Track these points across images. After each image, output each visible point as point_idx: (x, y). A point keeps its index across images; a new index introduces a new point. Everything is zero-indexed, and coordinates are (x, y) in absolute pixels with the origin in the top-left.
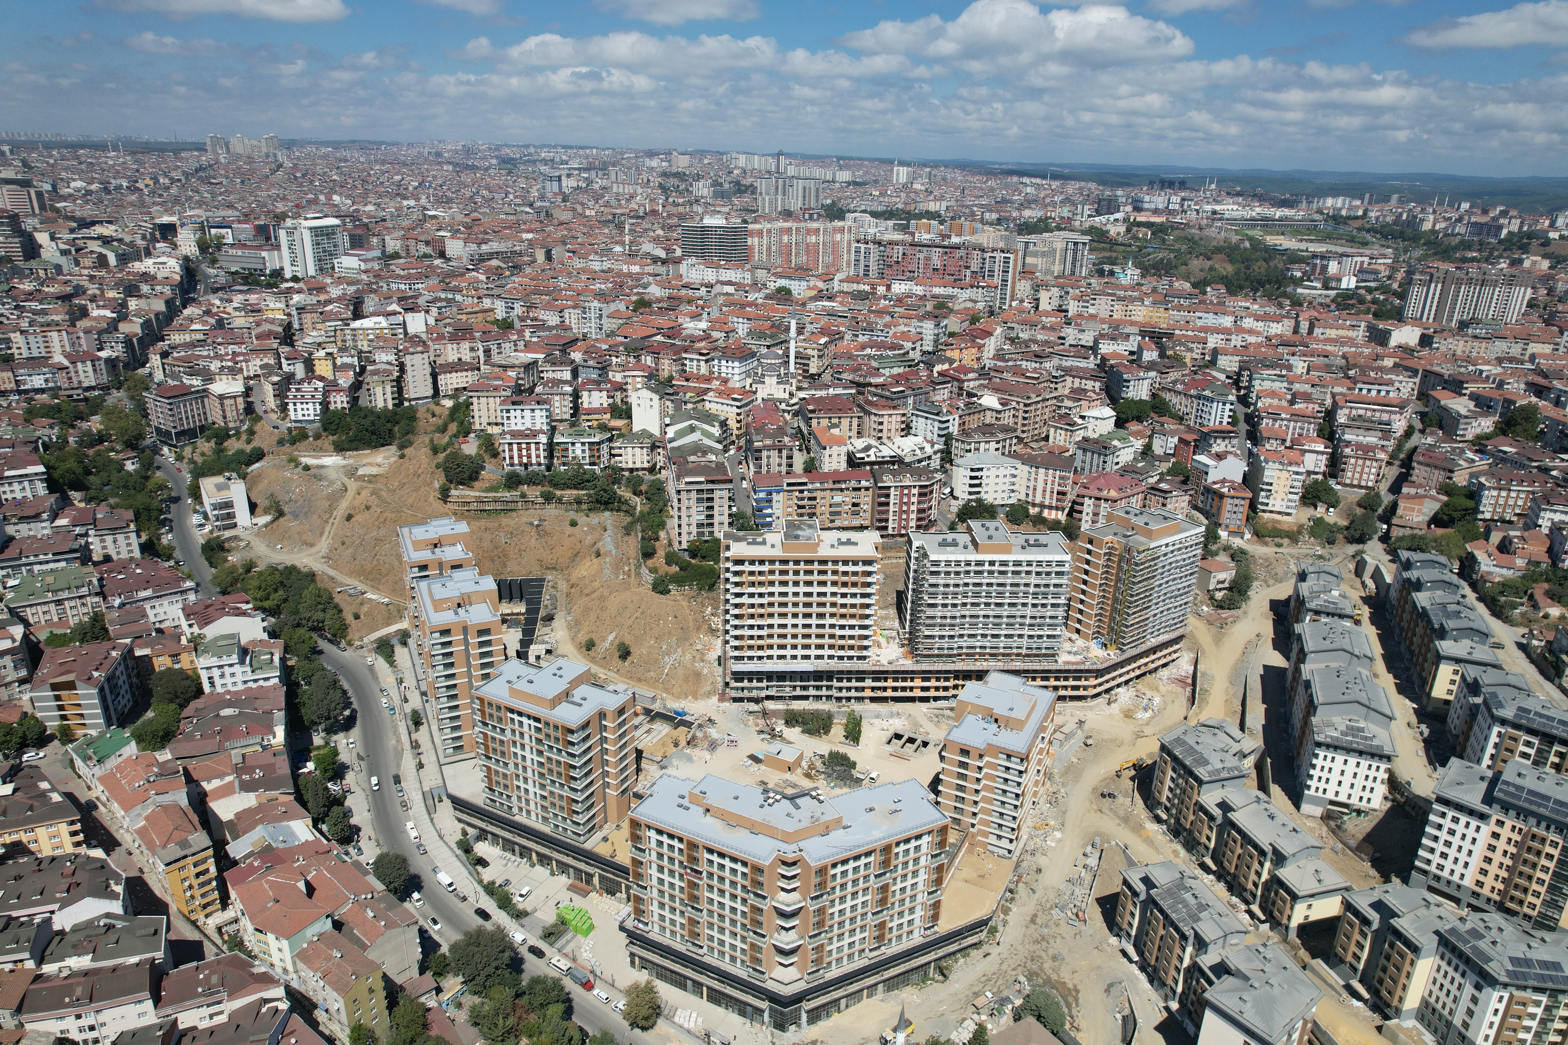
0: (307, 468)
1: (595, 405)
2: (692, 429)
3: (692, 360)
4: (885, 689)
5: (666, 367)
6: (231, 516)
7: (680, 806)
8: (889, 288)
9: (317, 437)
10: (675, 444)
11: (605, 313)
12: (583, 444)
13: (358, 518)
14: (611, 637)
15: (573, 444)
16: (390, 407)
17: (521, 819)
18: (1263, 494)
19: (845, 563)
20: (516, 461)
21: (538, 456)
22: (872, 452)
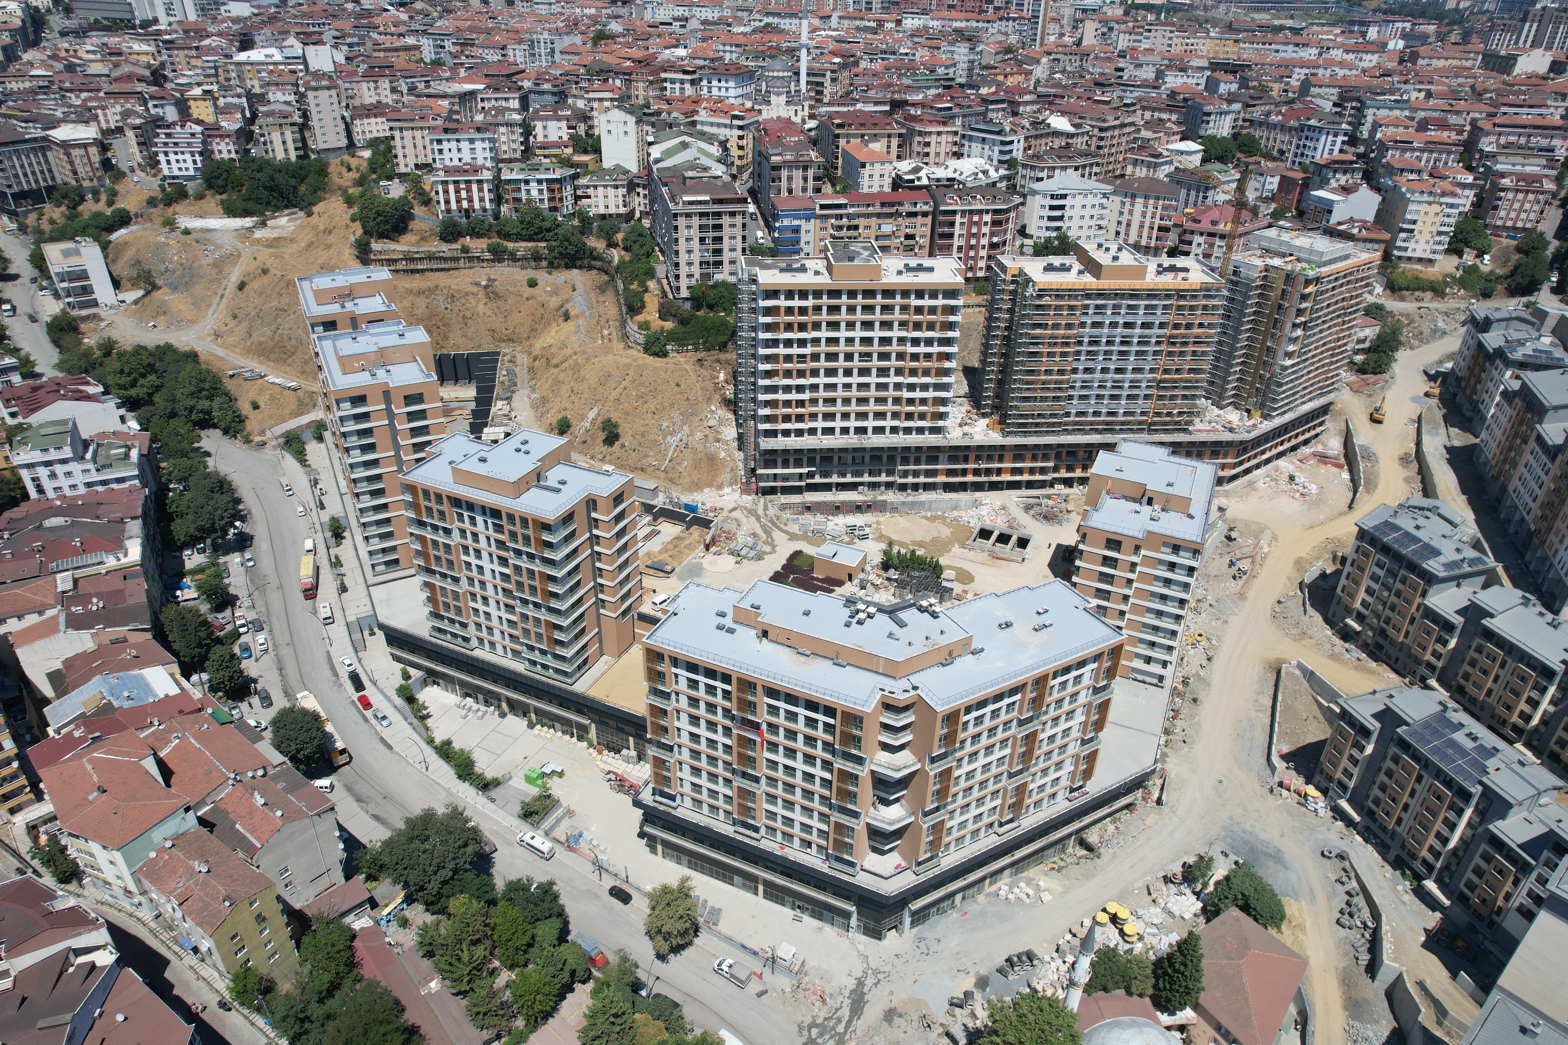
0: (187, 232)
1: (553, 137)
2: (685, 146)
3: (673, 81)
4: (964, 472)
5: (641, 93)
6: (87, 290)
7: (720, 627)
8: (899, 22)
9: (200, 197)
10: (661, 165)
11: (558, 47)
12: (540, 181)
13: (254, 285)
14: (592, 415)
15: (527, 182)
16: (293, 159)
17: (482, 654)
18: (1403, 235)
19: (920, 294)
20: (454, 206)
21: (482, 200)
22: (922, 174)
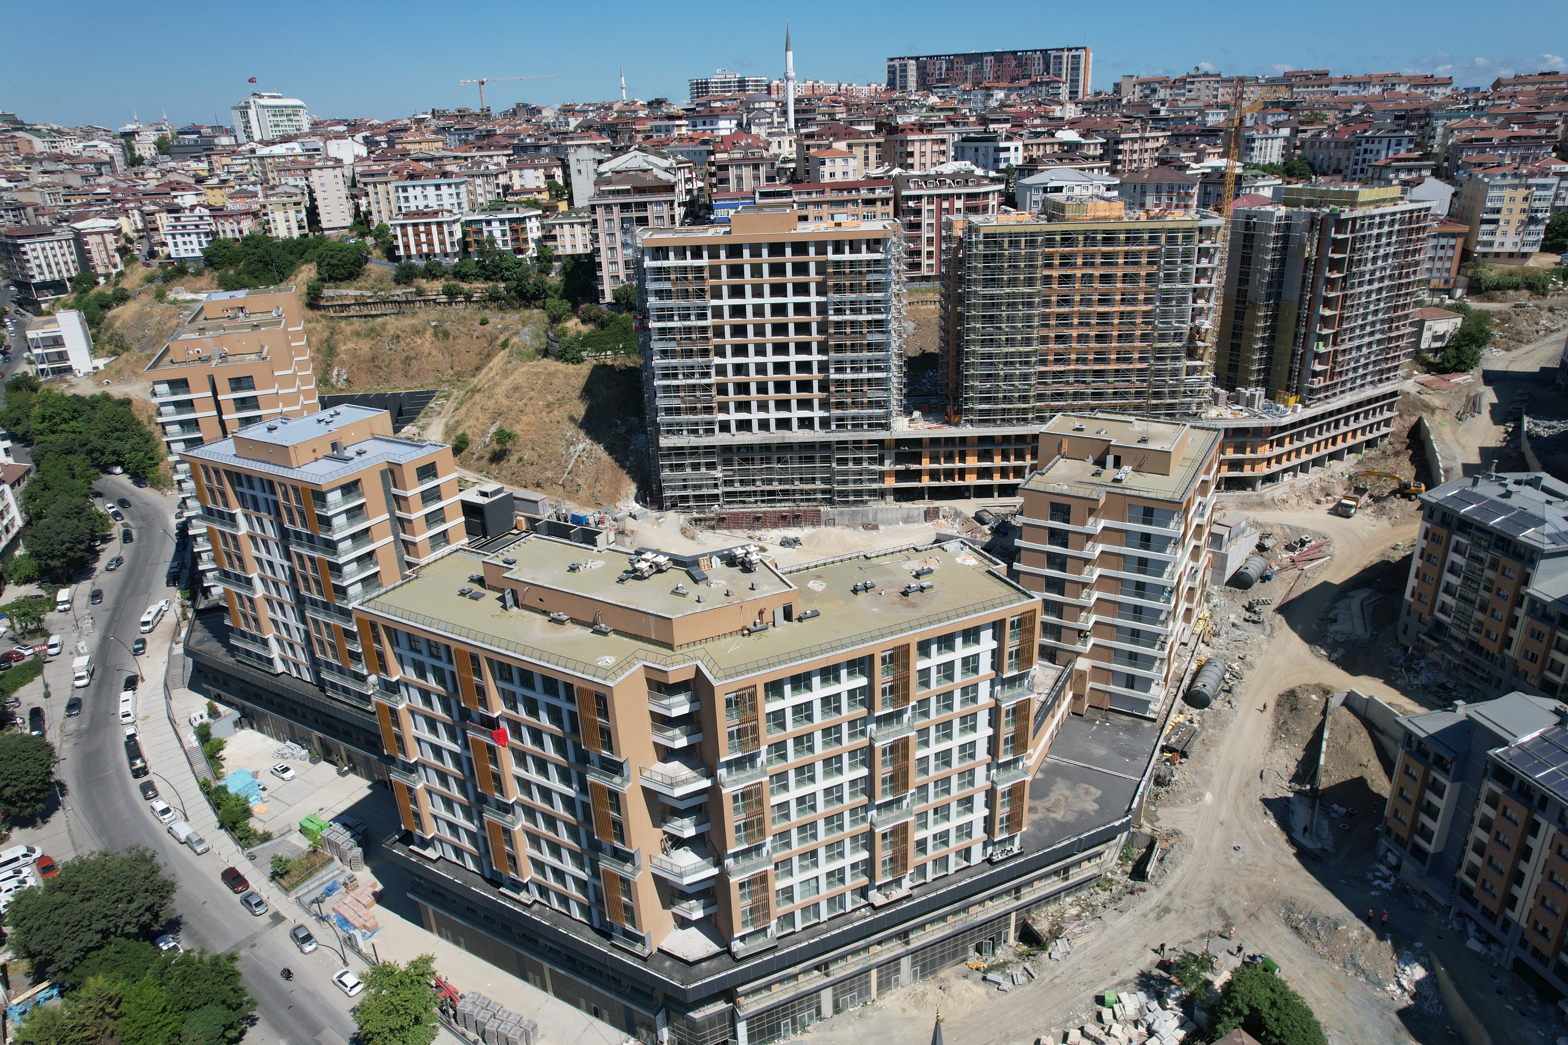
0: (174, 303)
1: (529, 187)
2: (633, 158)
4: (918, 474)
6: (62, 357)
12: (502, 222)
14: (493, 429)
15: (489, 223)
16: (296, 237)
18: (1485, 227)
20: (413, 251)
21: (442, 243)
22: (894, 173)
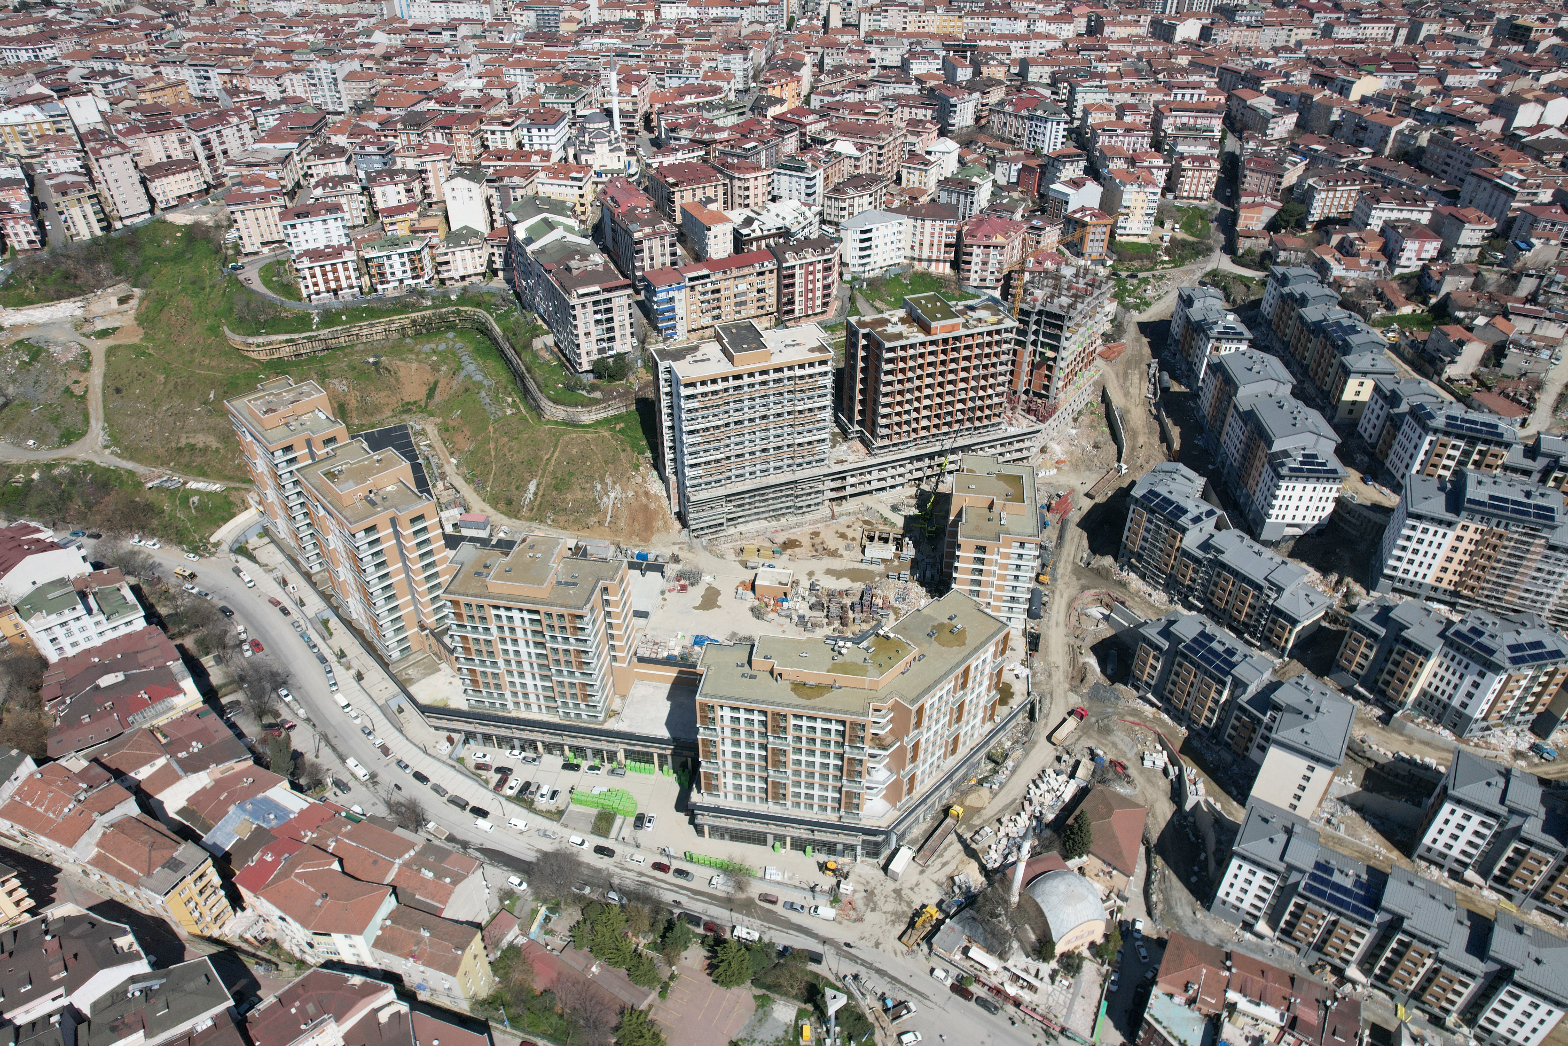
1: (395, 202)
2: (550, 226)
3: (493, 132)
4: (844, 488)
5: (463, 144)
10: (535, 246)
11: (340, 76)
12: (401, 255)
13: (133, 390)
14: (532, 486)
16: (99, 233)
18: (1121, 218)
19: (801, 366)
20: (323, 288)
21: (348, 278)
22: (754, 225)
